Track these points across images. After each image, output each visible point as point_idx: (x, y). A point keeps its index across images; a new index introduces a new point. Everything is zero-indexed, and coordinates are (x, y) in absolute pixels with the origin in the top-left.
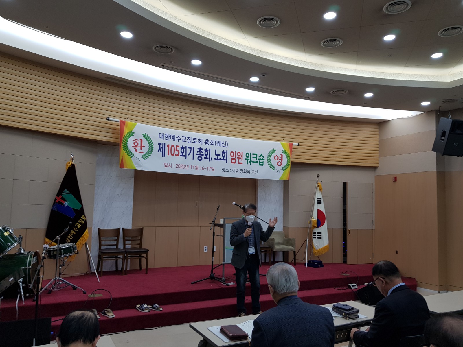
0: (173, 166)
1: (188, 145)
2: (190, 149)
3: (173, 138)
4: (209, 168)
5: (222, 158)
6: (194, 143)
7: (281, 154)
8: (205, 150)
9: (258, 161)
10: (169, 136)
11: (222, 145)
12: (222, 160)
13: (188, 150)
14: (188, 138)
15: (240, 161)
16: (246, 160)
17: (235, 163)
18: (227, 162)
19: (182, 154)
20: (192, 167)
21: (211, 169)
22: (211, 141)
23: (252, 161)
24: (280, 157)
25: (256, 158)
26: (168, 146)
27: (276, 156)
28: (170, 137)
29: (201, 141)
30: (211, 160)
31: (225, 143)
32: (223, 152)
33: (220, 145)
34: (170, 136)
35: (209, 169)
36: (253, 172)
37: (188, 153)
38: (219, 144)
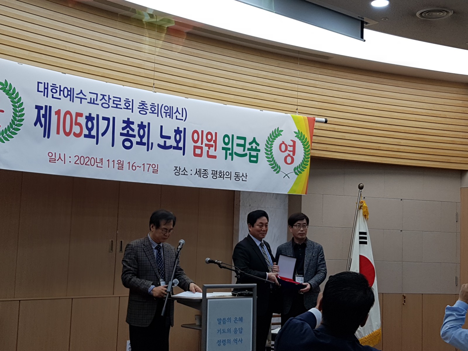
0: (68, 159)
1: (104, 113)
2: (107, 121)
3: (70, 95)
4: (147, 166)
5: (175, 144)
6: (117, 107)
7: (291, 140)
8: (139, 125)
9: (248, 152)
10: (60, 90)
11: (174, 116)
12: (175, 148)
13: (103, 124)
14: (102, 96)
15: (212, 152)
16: (225, 151)
17: (200, 155)
18: (184, 154)
19: (90, 133)
20: (111, 164)
21: (151, 169)
22: (153, 105)
23: (237, 154)
24: (290, 146)
25: (244, 146)
26: (58, 113)
27: (283, 143)
28: (62, 92)
29: (131, 103)
30: (151, 149)
31: (181, 112)
32: (178, 132)
33: (171, 116)
34: (62, 89)
35: (146, 169)
36: (237, 176)
37: (101, 131)
38: (170, 112)
